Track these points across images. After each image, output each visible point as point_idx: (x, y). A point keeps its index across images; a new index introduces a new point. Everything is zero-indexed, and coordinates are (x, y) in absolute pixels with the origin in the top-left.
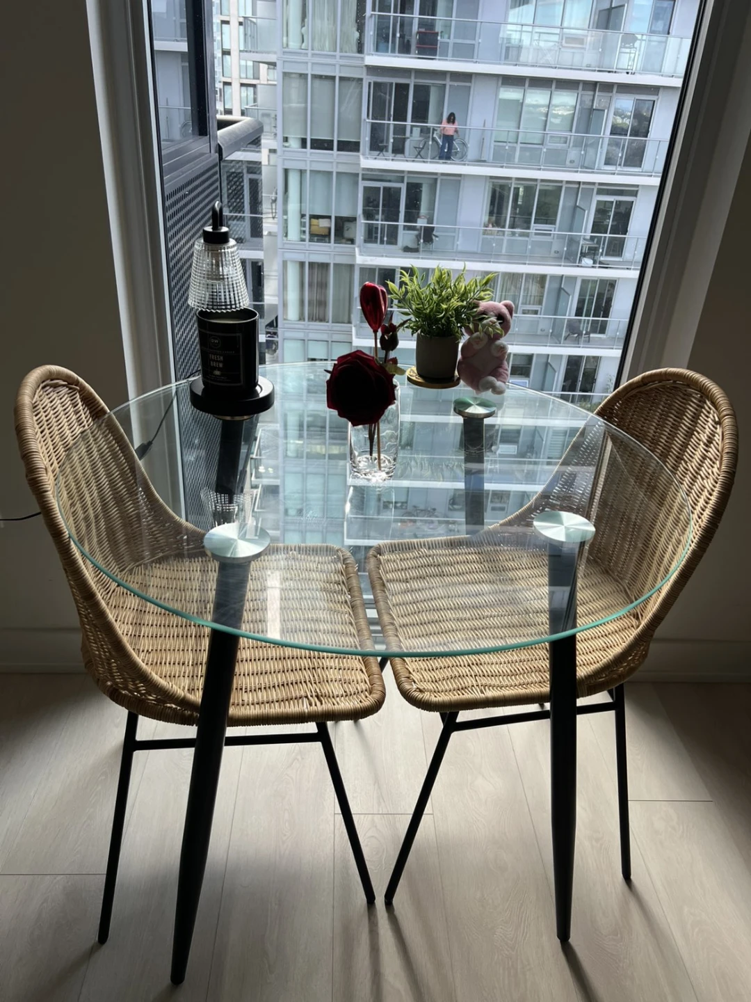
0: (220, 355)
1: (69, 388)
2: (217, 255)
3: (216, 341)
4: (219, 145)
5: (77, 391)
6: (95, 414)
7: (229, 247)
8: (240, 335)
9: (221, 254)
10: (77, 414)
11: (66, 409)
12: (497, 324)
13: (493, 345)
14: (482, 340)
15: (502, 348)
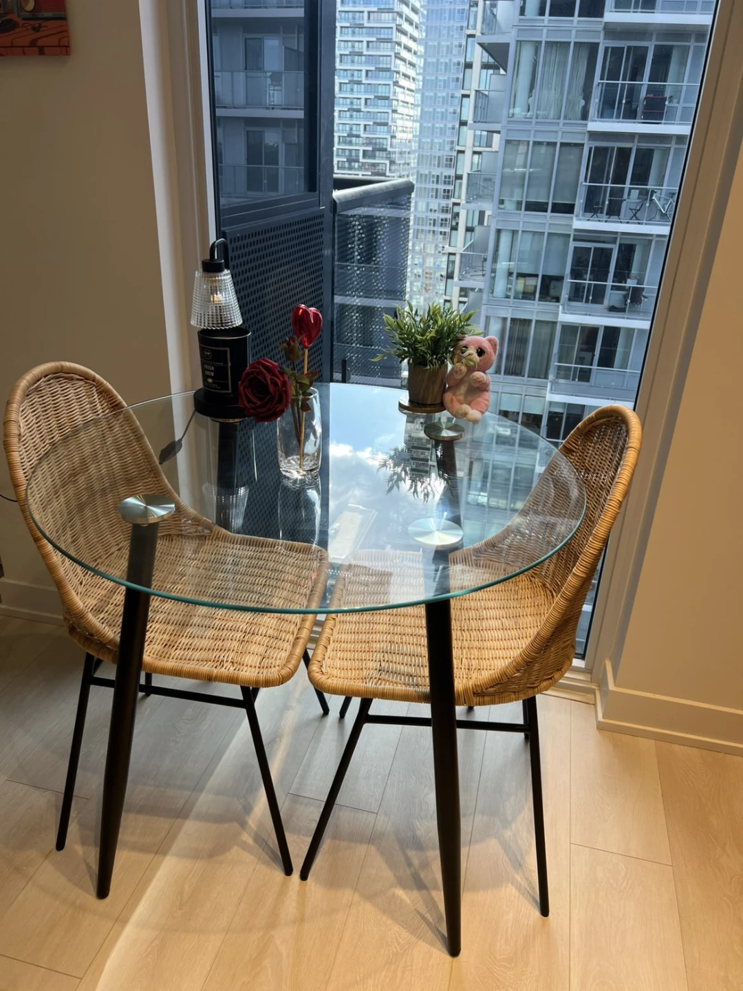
0: (212, 366)
1: (86, 383)
2: (212, 282)
3: (209, 354)
4: (334, 201)
5: (94, 385)
6: (113, 407)
7: (224, 275)
8: (228, 349)
9: (215, 281)
10: (92, 404)
11: (79, 398)
12: (476, 355)
13: (472, 375)
14: (461, 370)
15: (478, 378)
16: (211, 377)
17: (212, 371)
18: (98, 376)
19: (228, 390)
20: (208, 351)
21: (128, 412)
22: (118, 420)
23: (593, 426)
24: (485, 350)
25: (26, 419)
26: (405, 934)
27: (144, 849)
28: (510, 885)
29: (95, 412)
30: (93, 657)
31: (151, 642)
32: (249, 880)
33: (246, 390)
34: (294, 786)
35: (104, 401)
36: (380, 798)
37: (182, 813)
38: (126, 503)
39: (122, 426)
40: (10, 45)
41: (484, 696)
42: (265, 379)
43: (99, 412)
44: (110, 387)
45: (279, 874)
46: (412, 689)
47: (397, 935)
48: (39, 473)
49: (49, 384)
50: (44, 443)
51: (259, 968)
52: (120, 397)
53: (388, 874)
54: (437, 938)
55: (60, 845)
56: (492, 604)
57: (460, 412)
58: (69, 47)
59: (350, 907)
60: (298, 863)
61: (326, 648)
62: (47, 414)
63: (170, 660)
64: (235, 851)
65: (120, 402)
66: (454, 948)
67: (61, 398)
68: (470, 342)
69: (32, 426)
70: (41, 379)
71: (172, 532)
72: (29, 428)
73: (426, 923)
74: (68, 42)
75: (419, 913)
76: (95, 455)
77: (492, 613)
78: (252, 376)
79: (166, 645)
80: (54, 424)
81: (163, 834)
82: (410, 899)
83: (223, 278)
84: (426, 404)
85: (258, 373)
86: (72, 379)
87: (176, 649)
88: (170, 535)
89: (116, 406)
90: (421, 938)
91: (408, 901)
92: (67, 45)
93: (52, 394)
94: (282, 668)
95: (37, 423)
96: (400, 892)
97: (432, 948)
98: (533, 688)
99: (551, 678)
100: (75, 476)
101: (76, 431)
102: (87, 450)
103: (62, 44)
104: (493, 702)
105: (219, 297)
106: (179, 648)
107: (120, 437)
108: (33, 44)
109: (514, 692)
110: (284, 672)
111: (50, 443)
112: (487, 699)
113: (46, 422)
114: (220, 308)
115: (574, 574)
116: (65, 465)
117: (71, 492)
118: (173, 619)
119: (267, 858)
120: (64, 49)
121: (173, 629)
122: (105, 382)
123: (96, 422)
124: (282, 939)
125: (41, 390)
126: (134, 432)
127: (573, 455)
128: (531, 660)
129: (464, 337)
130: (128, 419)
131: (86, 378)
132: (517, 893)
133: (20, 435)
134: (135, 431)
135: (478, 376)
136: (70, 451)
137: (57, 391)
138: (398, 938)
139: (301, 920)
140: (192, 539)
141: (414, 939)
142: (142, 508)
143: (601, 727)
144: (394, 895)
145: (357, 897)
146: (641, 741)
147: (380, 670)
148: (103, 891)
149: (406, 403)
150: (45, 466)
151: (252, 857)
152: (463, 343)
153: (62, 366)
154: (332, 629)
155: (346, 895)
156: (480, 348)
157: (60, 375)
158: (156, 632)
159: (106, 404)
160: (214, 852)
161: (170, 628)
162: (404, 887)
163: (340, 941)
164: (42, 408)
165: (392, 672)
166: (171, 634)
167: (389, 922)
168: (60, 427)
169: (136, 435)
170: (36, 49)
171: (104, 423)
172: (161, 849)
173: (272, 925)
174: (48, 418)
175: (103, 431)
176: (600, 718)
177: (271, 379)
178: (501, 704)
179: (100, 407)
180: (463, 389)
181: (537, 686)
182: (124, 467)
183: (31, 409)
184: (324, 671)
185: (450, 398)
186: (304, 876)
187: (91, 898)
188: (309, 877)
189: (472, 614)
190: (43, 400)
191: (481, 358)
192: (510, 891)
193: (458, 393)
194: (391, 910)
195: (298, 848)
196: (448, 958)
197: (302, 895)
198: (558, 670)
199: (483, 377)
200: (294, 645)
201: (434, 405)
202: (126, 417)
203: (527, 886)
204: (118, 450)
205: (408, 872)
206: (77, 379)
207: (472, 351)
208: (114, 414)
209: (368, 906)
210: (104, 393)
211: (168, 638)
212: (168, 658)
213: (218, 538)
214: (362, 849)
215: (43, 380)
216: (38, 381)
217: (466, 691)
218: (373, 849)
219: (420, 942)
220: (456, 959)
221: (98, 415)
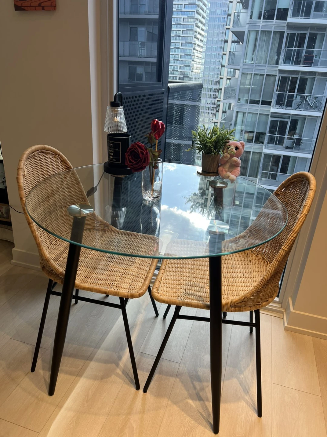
0: (113, 150)
1: (56, 156)
2: (115, 111)
3: (111, 145)
4: (169, 87)
5: (59, 157)
6: (67, 168)
7: (120, 108)
8: (120, 143)
9: (116, 111)
10: (57, 166)
11: (52, 163)
12: (234, 150)
13: (232, 159)
14: (227, 156)
15: (235, 160)
16: (112, 156)
17: (112, 153)
18: (61, 153)
19: (120, 162)
20: (111, 143)
21: (73, 171)
22: (69, 174)
23: (290, 183)
24: (239, 147)
25: (27, 169)
26: (193, 421)
27: (71, 374)
28: (243, 401)
29: (59, 170)
30: (52, 280)
31: (79, 275)
32: (119, 391)
33: (129, 157)
34: (142, 348)
35: (63, 165)
36: (182, 356)
37: (90, 358)
38: (72, 207)
39: (70, 177)
40: (29, 5)
41: (235, 307)
42: (138, 152)
43: (61, 170)
44: (66, 159)
45: (133, 389)
46: (200, 302)
47: (189, 422)
48: (32, 194)
49: (39, 155)
50: (35, 181)
51: (123, 433)
52: (70, 164)
53: (185, 392)
54: (208, 425)
55: (33, 370)
56: (238, 266)
57: (226, 176)
58: (55, 6)
59: (166, 407)
60: (142, 384)
61: (160, 282)
62: (37, 168)
63: (88, 283)
64: (113, 377)
65: (70, 166)
66: (216, 430)
67: (44, 162)
68: (231, 144)
69: (30, 173)
70: (35, 151)
71: (91, 227)
72: (29, 173)
73: (203, 417)
74: (55, 4)
75: (199, 411)
76: (58, 190)
77: (238, 270)
78: (132, 150)
79: (86, 277)
80: (40, 173)
81: (80, 367)
82: (195, 405)
83: (119, 110)
84: (210, 172)
85: (135, 149)
86: (49, 153)
87: (91, 279)
88: (90, 229)
89: (68, 168)
90: (200, 424)
91: (194, 406)
92: (54, 5)
93: (40, 159)
94: (139, 290)
95: (32, 172)
96: (190, 401)
97: (205, 429)
98: (259, 305)
99: (268, 301)
100: (48, 198)
101: (50, 177)
102: (55, 187)
103: (52, 5)
104: (239, 311)
105: (118, 119)
106: (92, 279)
107: (69, 182)
108: (40, 5)
109: (250, 306)
110: (140, 292)
111: (38, 182)
112: (236, 309)
113: (36, 172)
114: (117, 124)
115: (282, 249)
116: (44, 192)
117: (46, 205)
118: (90, 265)
119: (128, 381)
120: (53, 7)
121: (89, 270)
122: (64, 156)
123: (59, 174)
124: (134, 420)
125: (35, 157)
126: (76, 181)
127: (280, 197)
128: (259, 291)
129: (229, 141)
130: (73, 174)
131: (55, 154)
132: (246, 405)
133: (24, 175)
134: (76, 179)
135: (235, 159)
136: (46, 186)
137: (42, 158)
138: (189, 423)
139: (143, 412)
140: (100, 231)
141: (197, 424)
142: (78, 210)
143: (286, 329)
144: (187, 402)
145: (170, 402)
146: (306, 337)
147: (185, 293)
148: (51, 392)
149: (200, 171)
150: (35, 191)
151: (121, 380)
152: (228, 144)
153: (45, 147)
154: (163, 274)
155: (165, 401)
156: (236, 146)
157: (43, 151)
158: (82, 271)
159: (64, 167)
160: (103, 377)
161: (88, 269)
162: (192, 399)
163: (162, 423)
164: (35, 165)
165: (191, 294)
166: (89, 272)
167: (185, 415)
168: (43, 175)
169: (76, 182)
170: (41, 7)
171: (63, 175)
172: (79, 374)
173: (129, 413)
174: (37, 170)
175: (62, 179)
176: (286, 325)
177: (141, 151)
178: (243, 312)
179: (61, 168)
180: (228, 166)
181: (261, 304)
182: (71, 196)
183: (30, 165)
184: (159, 291)
185: (221, 169)
186: (145, 391)
187: (45, 395)
188: (147, 392)
189: (229, 270)
190: (36, 161)
191: (237, 151)
192: (243, 404)
193: (225, 167)
194: (186, 409)
195: (143, 378)
196: (213, 434)
197: (144, 400)
198: (271, 297)
199: (237, 160)
200: (145, 280)
201: (214, 173)
202: (72, 173)
203: (251, 402)
204: (69, 188)
205: (194, 392)
206: (52, 154)
207: (233, 147)
208: (67, 171)
209: (175, 407)
210: (63, 161)
211: (87, 274)
212: (87, 283)
213: (111, 231)
214: (172, 380)
215: (36, 152)
216: (34, 152)
217: (227, 304)
218: (178, 380)
219: (200, 425)
220: (216, 435)
221: (60, 171)
